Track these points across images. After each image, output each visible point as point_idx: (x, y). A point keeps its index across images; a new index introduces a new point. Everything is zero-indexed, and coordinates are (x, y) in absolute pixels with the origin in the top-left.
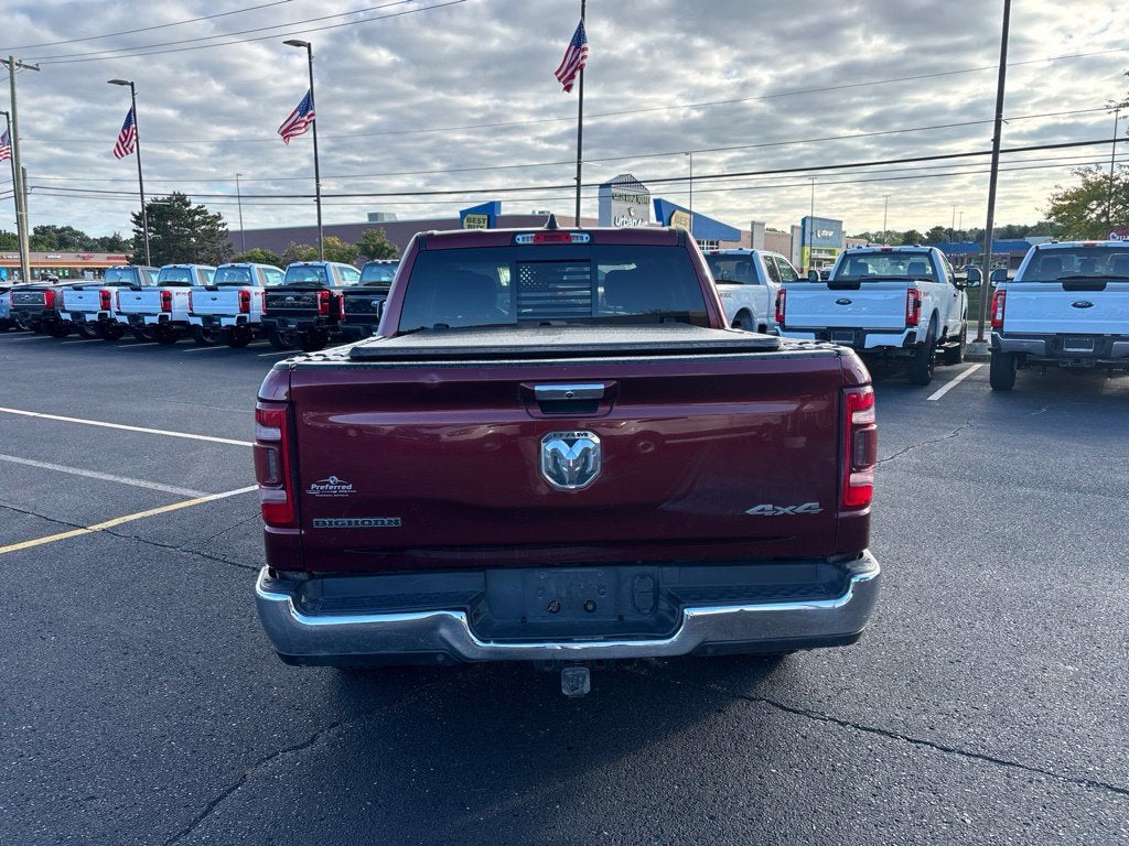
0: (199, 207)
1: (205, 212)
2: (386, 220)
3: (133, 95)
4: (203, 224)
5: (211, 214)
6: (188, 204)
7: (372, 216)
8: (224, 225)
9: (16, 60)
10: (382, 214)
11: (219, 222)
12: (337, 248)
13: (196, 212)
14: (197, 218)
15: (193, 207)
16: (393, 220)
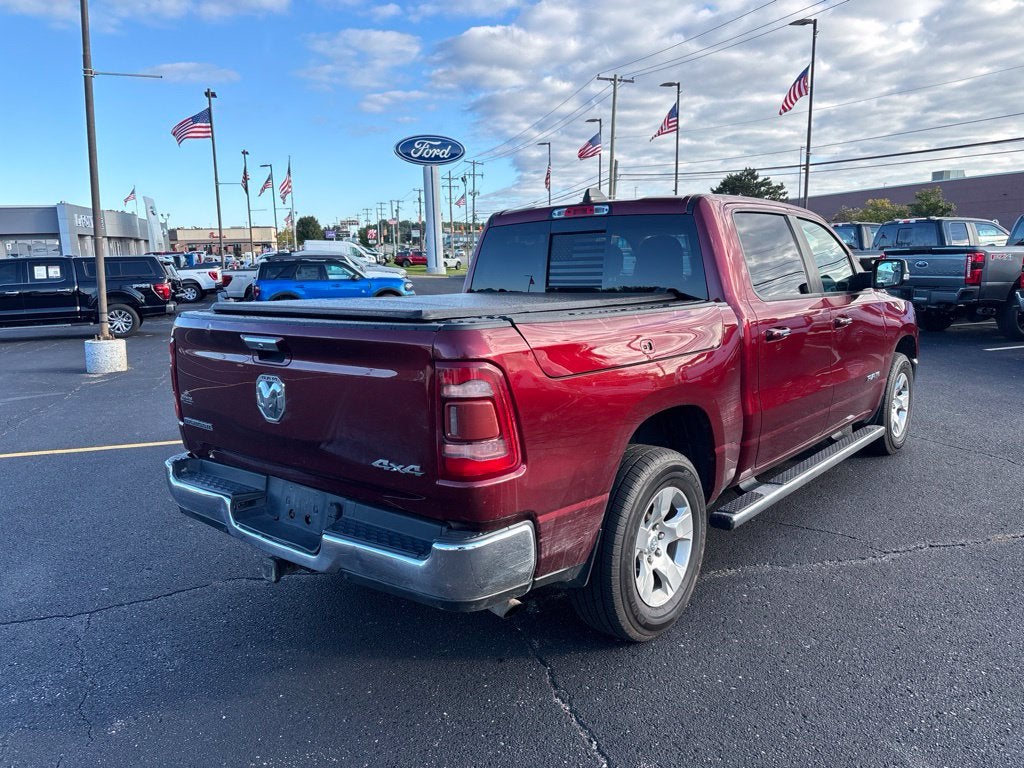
0: (765, 179)
1: (769, 184)
2: (952, 177)
3: (679, 92)
4: (767, 194)
5: (774, 185)
6: (756, 178)
7: (936, 175)
8: (785, 193)
9: (618, 77)
10: (949, 172)
11: (781, 192)
12: (886, 209)
13: (762, 184)
14: (762, 188)
15: (760, 180)
16: (960, 177)
